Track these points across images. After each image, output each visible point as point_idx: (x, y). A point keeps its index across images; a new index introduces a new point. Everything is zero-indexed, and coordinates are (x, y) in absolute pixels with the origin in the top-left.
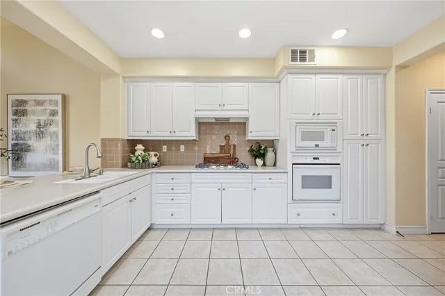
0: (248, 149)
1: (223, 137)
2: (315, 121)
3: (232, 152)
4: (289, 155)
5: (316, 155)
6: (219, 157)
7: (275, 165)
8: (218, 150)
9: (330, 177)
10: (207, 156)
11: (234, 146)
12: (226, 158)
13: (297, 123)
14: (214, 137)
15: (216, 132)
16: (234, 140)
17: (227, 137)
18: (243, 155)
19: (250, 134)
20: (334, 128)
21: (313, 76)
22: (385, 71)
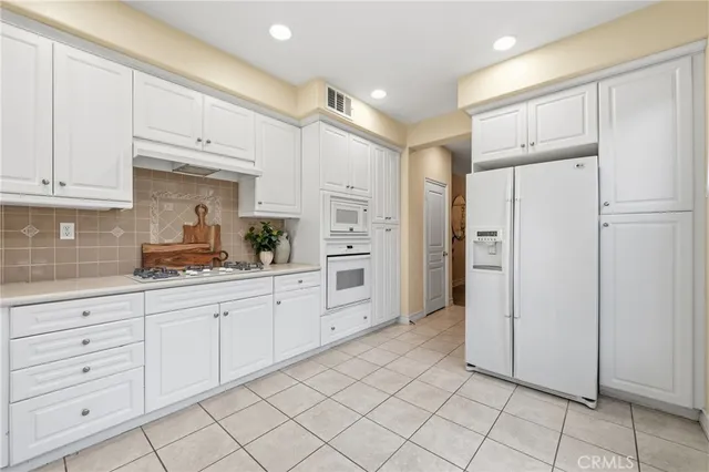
0: (242, 233)
1: (190, 208)
2: (349, 196)
3: (212, 241)
4: (323, 244)
5: (350, 243)
6: (183, 252)
7: (289, 261)
8: (179, 236)
9: (362, 270)
10: (152, 249)
11: (218, 228)
12: (199, 253)
13: (332, 197)
14: (169, 207)
15: (174, 197)
16: (216, 215)
17: (200, 210)
18: (234, 245)
19: (257, 207)
20: (366, 207)
21: (346, 134)
22: (400, 150)
